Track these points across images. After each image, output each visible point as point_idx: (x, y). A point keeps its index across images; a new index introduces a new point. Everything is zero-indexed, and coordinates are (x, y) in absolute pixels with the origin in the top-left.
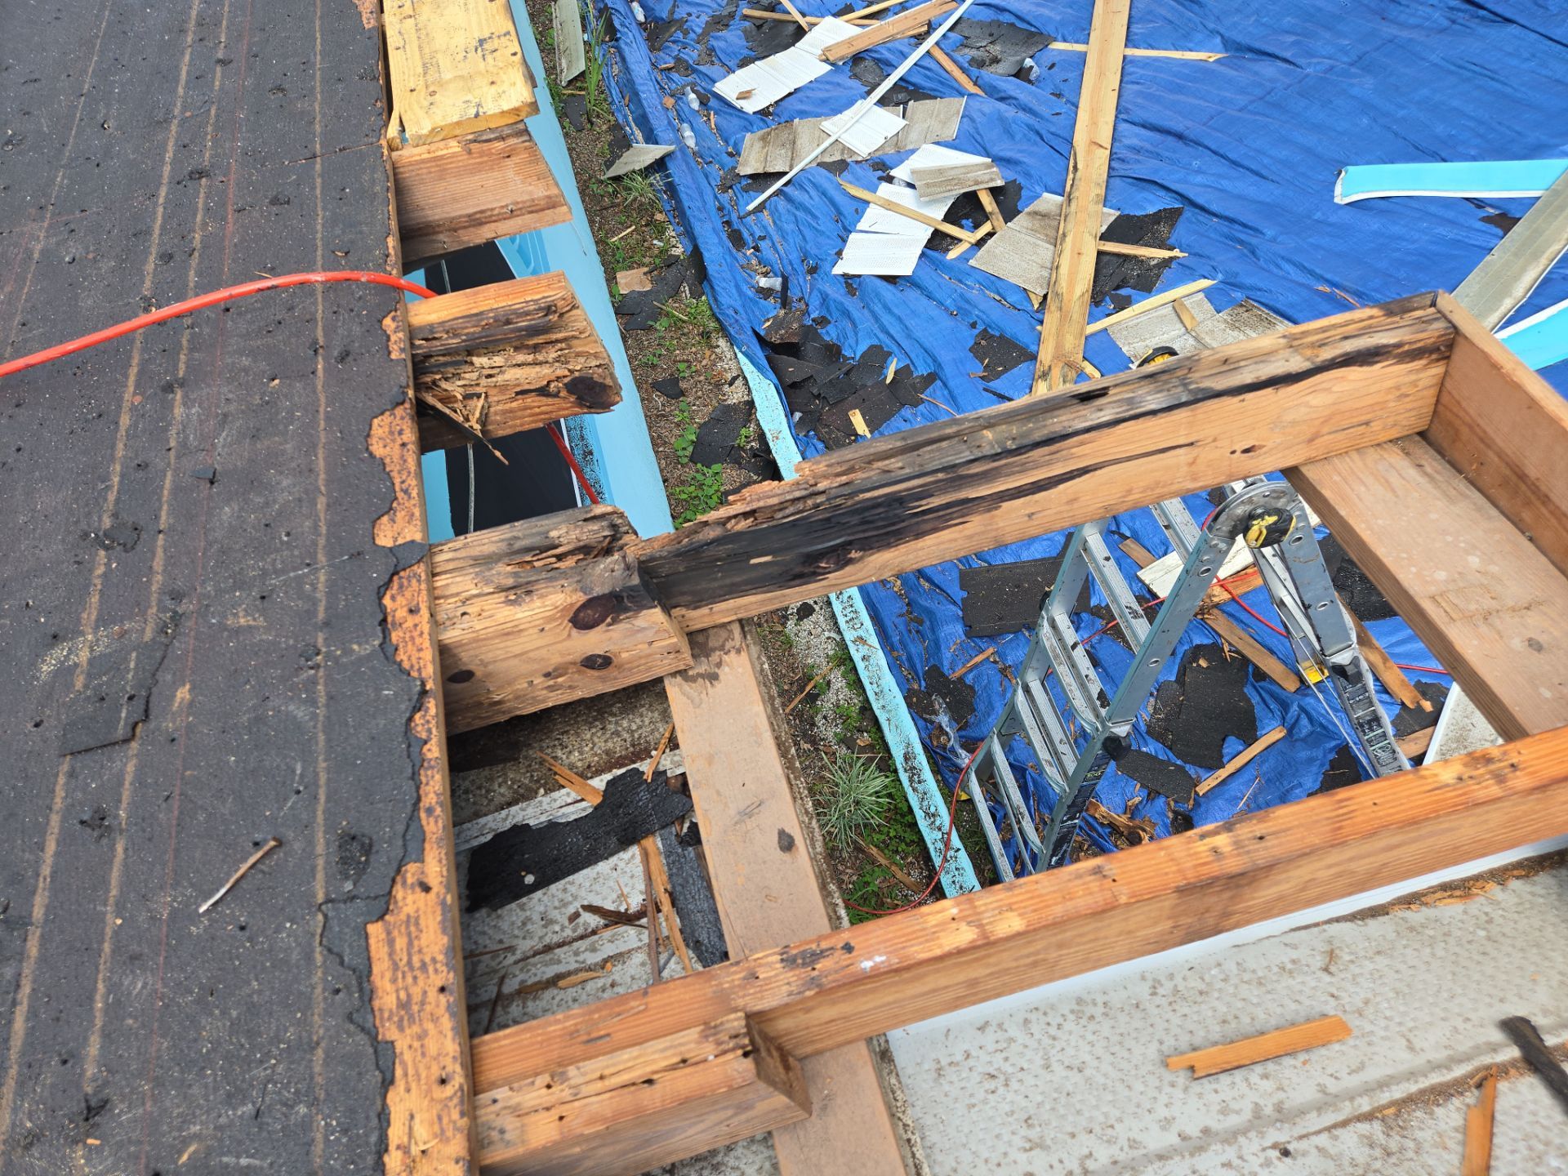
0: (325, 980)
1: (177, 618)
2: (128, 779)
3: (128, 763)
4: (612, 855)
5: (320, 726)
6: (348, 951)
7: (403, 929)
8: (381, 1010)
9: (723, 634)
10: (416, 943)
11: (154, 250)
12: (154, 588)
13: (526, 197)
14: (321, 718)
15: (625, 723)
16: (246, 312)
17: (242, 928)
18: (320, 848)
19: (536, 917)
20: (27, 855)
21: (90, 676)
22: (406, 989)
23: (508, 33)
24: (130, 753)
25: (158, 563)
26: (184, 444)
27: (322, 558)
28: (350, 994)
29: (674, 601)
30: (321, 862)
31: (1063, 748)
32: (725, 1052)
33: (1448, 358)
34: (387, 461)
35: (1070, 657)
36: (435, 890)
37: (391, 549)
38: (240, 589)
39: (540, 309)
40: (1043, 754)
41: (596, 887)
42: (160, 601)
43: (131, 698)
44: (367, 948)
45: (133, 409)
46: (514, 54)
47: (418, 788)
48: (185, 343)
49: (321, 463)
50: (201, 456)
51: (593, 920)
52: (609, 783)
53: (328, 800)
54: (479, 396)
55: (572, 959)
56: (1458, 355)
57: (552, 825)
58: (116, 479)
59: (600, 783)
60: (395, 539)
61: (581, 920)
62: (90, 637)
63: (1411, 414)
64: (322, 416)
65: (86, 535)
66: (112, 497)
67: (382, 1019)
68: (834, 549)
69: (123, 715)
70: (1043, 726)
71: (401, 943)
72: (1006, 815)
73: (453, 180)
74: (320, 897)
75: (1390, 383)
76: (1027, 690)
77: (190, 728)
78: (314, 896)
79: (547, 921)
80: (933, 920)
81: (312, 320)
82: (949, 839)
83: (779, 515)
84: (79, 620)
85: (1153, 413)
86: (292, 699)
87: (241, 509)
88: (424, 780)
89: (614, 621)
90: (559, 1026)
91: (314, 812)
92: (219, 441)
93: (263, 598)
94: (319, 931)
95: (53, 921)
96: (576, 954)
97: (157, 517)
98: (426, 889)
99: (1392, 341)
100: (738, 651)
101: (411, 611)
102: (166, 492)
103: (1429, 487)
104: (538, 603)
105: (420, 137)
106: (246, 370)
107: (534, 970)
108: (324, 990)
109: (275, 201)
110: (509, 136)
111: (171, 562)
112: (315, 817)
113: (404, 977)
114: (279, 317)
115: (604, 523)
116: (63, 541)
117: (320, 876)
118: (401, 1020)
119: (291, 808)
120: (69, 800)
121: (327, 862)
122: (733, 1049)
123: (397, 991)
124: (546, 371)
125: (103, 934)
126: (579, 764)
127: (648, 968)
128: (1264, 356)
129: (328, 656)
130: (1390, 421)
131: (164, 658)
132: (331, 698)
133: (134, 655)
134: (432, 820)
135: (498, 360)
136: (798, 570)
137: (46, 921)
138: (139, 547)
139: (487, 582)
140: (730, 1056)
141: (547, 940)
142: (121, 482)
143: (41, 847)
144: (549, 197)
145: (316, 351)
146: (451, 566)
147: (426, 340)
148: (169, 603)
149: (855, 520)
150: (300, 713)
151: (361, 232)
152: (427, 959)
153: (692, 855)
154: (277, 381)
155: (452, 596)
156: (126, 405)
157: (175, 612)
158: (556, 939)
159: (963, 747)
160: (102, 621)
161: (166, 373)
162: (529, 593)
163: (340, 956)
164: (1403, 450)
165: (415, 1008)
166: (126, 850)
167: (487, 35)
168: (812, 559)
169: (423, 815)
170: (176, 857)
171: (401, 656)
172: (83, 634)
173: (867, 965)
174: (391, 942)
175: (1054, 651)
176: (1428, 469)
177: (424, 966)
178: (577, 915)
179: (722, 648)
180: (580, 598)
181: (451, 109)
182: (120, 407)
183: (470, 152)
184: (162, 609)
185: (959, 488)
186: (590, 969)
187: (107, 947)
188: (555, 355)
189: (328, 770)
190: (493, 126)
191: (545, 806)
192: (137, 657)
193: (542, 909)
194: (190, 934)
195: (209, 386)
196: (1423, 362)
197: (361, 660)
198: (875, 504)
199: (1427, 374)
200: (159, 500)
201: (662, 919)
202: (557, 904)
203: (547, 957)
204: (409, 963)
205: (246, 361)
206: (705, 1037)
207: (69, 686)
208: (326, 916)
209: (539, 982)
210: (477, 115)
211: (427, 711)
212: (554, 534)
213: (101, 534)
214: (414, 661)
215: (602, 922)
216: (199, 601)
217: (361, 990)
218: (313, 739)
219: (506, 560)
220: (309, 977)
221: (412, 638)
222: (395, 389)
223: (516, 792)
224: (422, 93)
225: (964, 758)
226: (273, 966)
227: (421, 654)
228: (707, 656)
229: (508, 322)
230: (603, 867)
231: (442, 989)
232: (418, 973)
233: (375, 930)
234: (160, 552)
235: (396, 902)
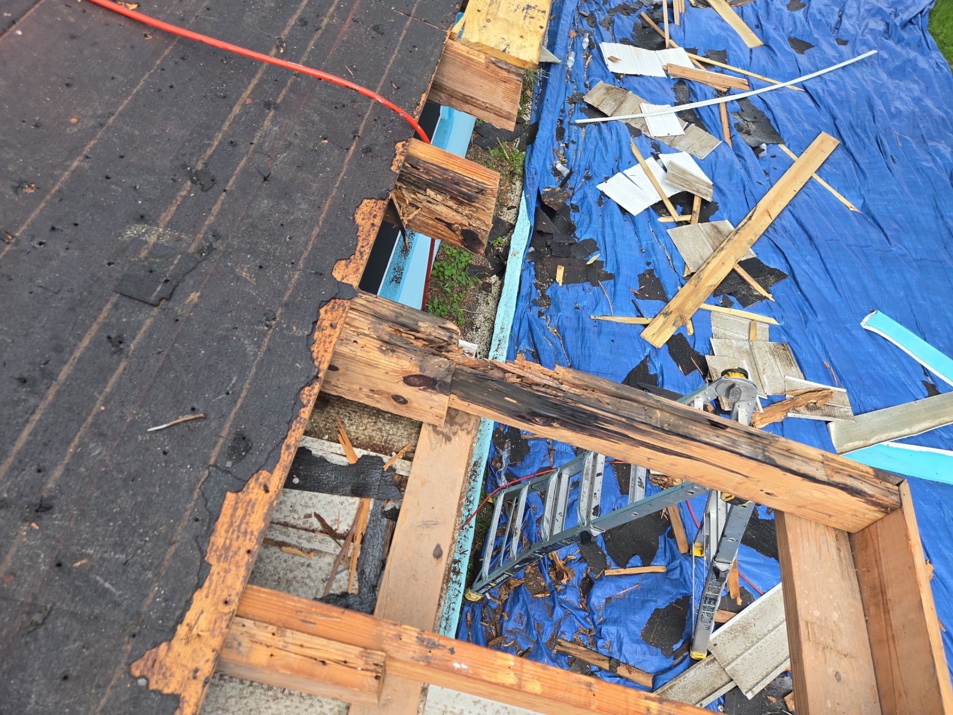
0: (193, 510)
1: (211, 249)
2: (144, 328)
3: (148, 319)
4: (344, 495)
5: (256, 362)
6: (212, 500)
7: (245, 505)
8: (213, 544)
9: (466, 418)
10: (247, 517)
11: (299, 12)
12: (207, 223)
13: (498, 106)
14: (259, 358)
15: (388, 427)
16: (330, 87)
17: (165, 453)
18: (224, 433)
19: (289, 503)
20: (71, 338)
21: (151, 253)
22: (231, 540)
23: (544, 12)
24: (152, 313)
25: (216, 209)
26: (260, 145)
27: (301, 265)
28: (203, 526)
29: (454, 391)
30: (221, 441)
31: (559, 518)
32: (367, 670)
33: (888, 514)
34: (360, 229)
35: (593, 478)
36: (270, 494)
37: (338, 282)
38: (251, 254)
39: (477, 188)
40: (548, 515)
41: (327, 507)
42: (206, 233)
43: (166, 281)
44: (221, 506)
45: (244, 105)
46: (541, 27)
47: (289, 430)
48: (289, 83)
49: (326, 208)
50: (267, 159)
51: (317, 524)
52: (363, 456)
53: (241, 407)
54: (417, 208)
55: (296, 539)
56: (892, 516)
57: (323, 460)
58: (216, 143)
59: (359, 453)
60: (343, 279)
61: (310, 520)
62: (161, 230)
63: (852, 524)
64: (340, 179)
65: (184, 166)
66: (209, 152)
67: (211, 549)
68: (548, 417)
69: (158, 289)
70: (556, 499)
71: (240, 512)
72: (506, 524)
73: (469, 74)
74: (212, 461)
75: (854, 507)
76: (560, 476)
77: (188, 319)
78: (209, 458)
79: (293, 510)
80: (499, 662)
81: (361, 116)
82: (470, 519)
83: (535, 388)
84: (159, 215)
85: (741, 455)
86: (249, 337)
87: (273, 207)
88: (293, 427)
89: (424, 390)
90: (293, 604)
91: (231, 410)
92: (281, 157)
93: (261, 267)
94: (203, 480)
95: (68, 386)
96: (300, 537)
97: (227, 181)
98: (267, 491)
99: (870, 492)
100: (468, 433)
101: (331, 325)
102: (238, 169)
103: (837, 564)
104: (395, 360)
105: (469, 42)
106: (313, 123)
107: (273, 532)
108: (191, 515)
109: (376, 28)
110: (513, 72)
111: (222, 213)
112: (230, 413)
113: (233, 533)
114: (345, 102)
115: (448, 334)
116: (172, 161)
117: (217, 449)
118: (221, 556)
119: (220, 400)
120: (107, 320)
121: (224, 444)
122: (371, 671)
123: (226, 538)
124: (458, 218)
125: (91, 410)
126: (353, 434)
127: (331, 568)
128: (808, 460)
129: (278, 324)
130: (841, 521)
131: (194, 268)
132: (269, 350)
133: (179, 256)
134: (287, 453)
135: (439, 198)
136: (523, 414)
137: (64, 384)
138: (210, 192)
139: (376, 331)
140: (369, 674)
141: (287, 520)
142: (218, 146)
143: (80, 338)
144: (510, 113)
145: (354, 137)
146: (361, 309)
147: (412, 166)
148: (210, 237)
149: (569, 412)
150: (250, 349)
151: (411, 80)
152: (249, 531)
153: (385, 523)
154: (326, 141)
155: (354, 327)
156: (241, 101)
157: (211, 245)
158: (292, 522)
159: (506, 475)
160: (170, 225)
161: (271, 95)
162: (393, 351)
163: (207, 500)
164: (836, 536)
165: (231, 554)
166: (125, 369)
167: (533, 5)
168: (535, 414)
169: (284, 447)
170: (148, 390)
171: (314, 348)
172: (158, 225)
173: (457, 665)
174: (235, 509)
175: (588, 470)
176: (842, 554)
177: (245, 533)
178: (309, 516)
179: (461, 425)
180: (416, 371)
181: (493, 37)
182: (237, 99)
183: (487, 67)
184: (205, 238)
185: (628, 429)
186: (301, 549)
187: (90, 419)
188: (467, 212)
189: (249, 390)
190: (508, 61)
191: (325, 447)
192: (180, 259)
193: (294, 501)
194: (137, 439)
195: (290, 119)
196: (876, 509)
197: (293, 338)
198: (584, 412)
199: (872, 514)
200: (233, 170)
201: (351, 547)
202: (303, 503)
203: (284, 530)
204: (239, 526)
205: (316, 118)
206: (361, 656)
207: (137, 252)
208: (209, 473)
209: (272, 540)
210: (504, 51)
211: (313, 388)
212: (420, 324)
213: (194, 171)
214: (320, 356)
215: (320, 528)
216: (226, 247)
217: (209, 527)
218: (248, 368)
219: (390, 324)
220: (186, 503)
221: (325, 342)
222: (384, 190)
223: (313, 428)
224: (483, 16)
225: (503, 482)
226: (171, 485)
227: (325, 354)
228: (451, 425)
229: (457, 184)
230: (336, 498)
231: (249, 552)
232: (241, 535)
233: (230, 497)
234: (219, 203)
235: (248, 488)
